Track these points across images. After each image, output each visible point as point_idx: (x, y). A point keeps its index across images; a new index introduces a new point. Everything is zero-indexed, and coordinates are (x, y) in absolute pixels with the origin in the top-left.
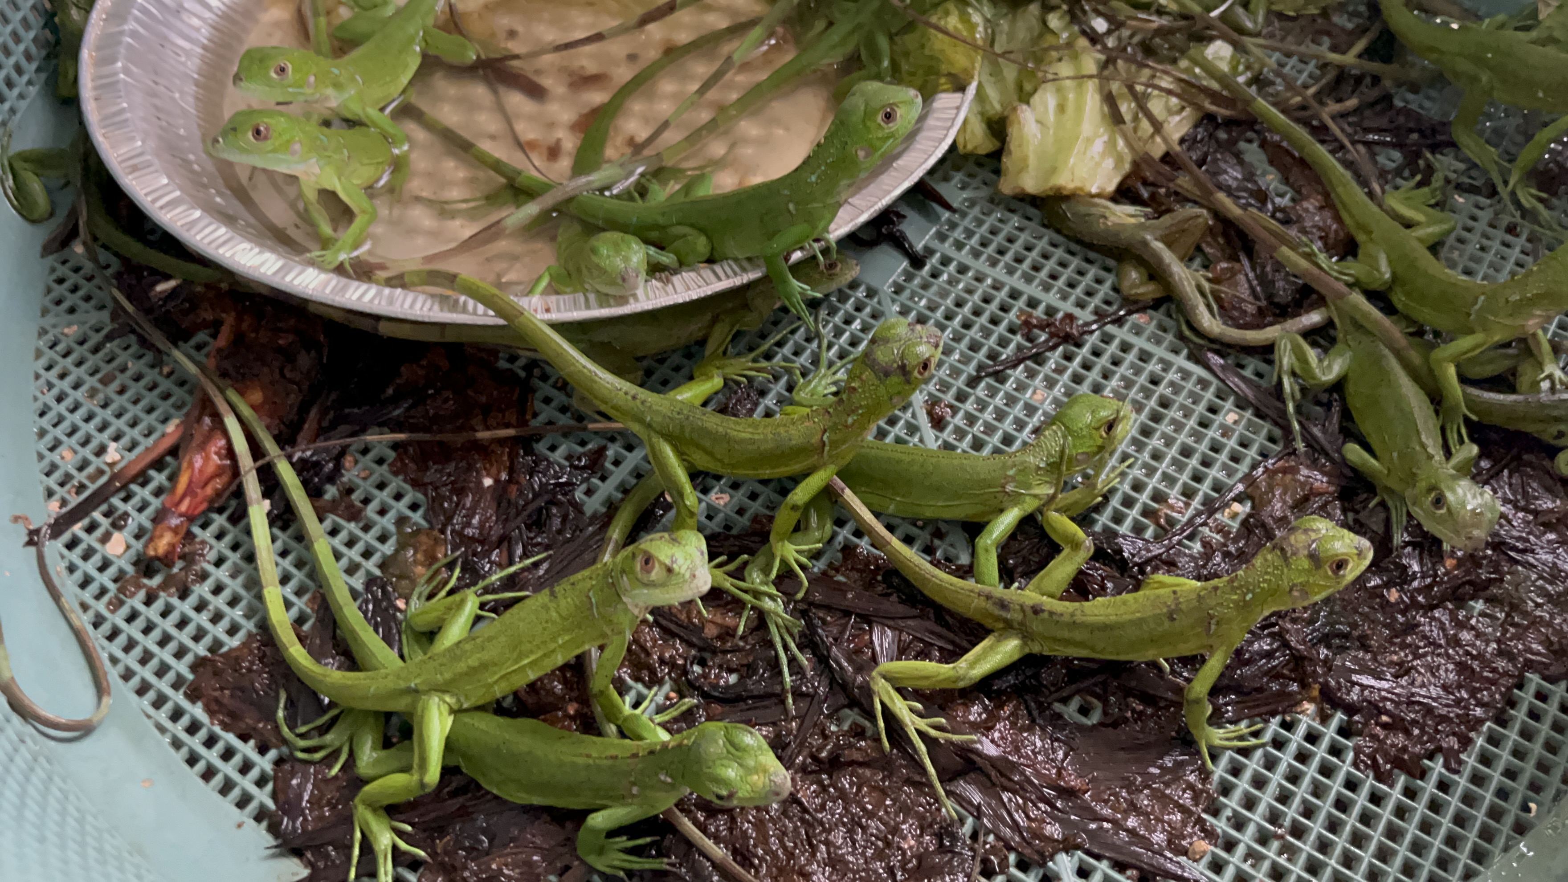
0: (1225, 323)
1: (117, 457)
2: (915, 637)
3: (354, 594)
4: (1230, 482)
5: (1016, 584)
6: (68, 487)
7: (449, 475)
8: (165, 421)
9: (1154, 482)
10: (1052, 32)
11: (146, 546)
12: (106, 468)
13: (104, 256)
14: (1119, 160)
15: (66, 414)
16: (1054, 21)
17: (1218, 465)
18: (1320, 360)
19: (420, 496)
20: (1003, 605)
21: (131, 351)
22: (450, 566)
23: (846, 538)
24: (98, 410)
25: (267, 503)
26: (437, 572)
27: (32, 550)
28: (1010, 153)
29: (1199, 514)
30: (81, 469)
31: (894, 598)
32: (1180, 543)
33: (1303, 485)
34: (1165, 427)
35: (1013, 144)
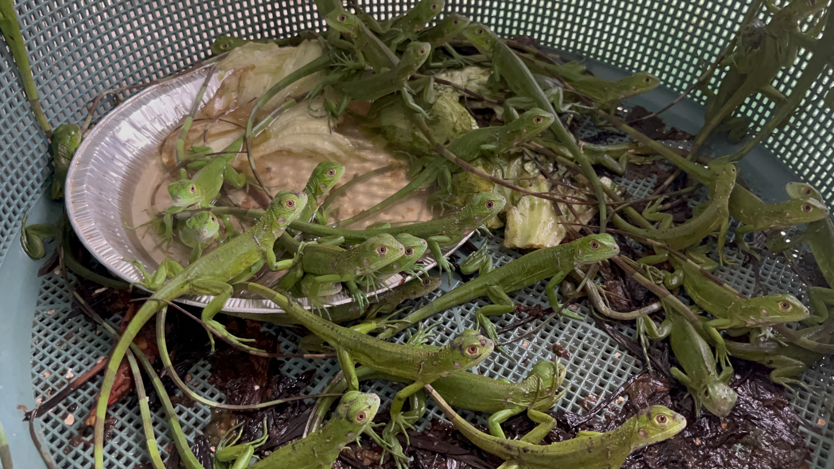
0: (613, 309)
1: (72, 375)
2: (468, 465)
3: (190, 444)
4: (618, 386)
5: (517, 437)
6: (47, 390)
7: (238, 384)
8: (97, 357)
9: (581, 387)
10: (527, 172)
11: (85, 420)
12: (66, 381)
13: (70, 276)
14: (560, 232)
15: (47, 354)
16: (528, 167)
17: (611, 378)
18: (658, 327)
19: (223, 395)
20: (509, 447)
21: (80, 323)
22: (238, 430)
23: (433, 415)
24: (63, 352)
25: (148, 398)
26: (231, 433)
27: (27, 422)
28: (508, 229)
29: (603, 402)
30: (53, 382)
31: (457, 445)
32: (594, 416)
33: (652, 387)
34: (586, 360)
35: (510, 225)
